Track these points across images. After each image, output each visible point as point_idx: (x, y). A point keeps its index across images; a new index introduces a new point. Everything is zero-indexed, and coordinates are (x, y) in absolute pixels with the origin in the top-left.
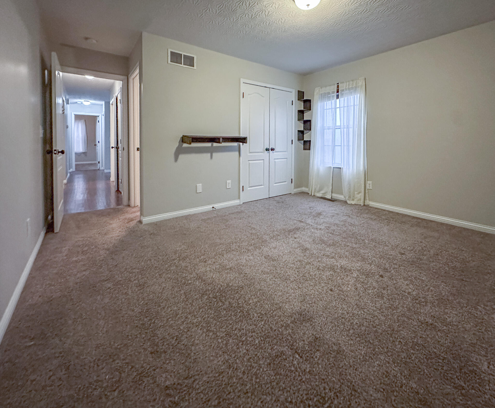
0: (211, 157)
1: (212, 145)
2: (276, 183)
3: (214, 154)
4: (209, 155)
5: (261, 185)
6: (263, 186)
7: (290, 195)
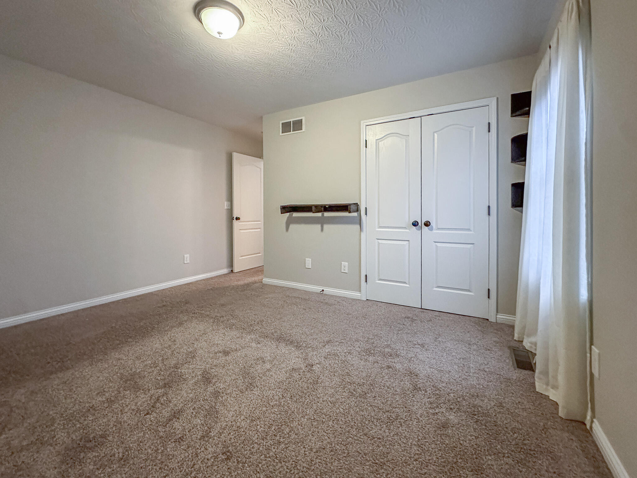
0: (322, 230)
1: (323, 215)
2: (438, 287)
3: (325, 226)
4: (319, 226)
5: (405, 283)
6: (408, 285)
7: (487, 321)
